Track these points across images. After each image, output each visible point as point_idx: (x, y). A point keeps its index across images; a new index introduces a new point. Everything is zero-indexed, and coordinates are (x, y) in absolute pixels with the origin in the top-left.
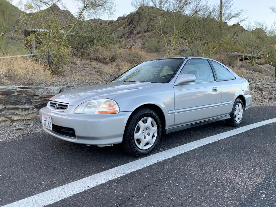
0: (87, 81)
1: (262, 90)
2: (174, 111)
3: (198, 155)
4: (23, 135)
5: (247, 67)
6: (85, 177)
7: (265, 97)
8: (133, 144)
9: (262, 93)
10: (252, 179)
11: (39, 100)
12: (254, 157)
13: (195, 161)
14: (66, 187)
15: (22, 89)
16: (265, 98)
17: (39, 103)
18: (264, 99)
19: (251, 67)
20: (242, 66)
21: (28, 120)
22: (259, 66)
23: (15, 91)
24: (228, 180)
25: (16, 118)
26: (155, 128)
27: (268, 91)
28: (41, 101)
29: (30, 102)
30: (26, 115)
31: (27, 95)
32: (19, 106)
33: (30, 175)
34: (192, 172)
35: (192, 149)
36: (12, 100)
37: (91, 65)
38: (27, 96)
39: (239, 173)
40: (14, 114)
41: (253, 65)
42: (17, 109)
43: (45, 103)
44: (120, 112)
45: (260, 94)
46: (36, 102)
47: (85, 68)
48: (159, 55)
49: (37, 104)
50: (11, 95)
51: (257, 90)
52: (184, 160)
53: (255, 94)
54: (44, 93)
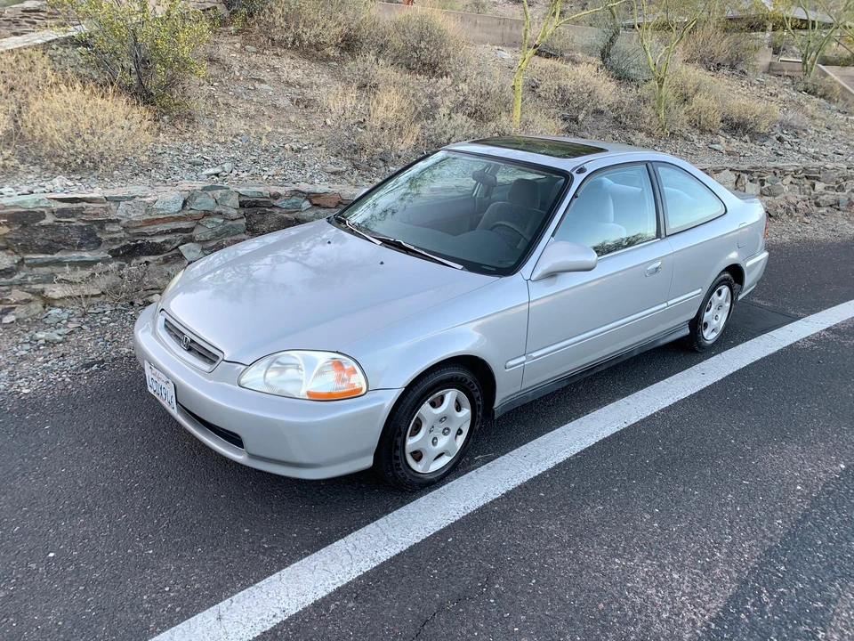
0: (265, 142)
1: (814, 178)
2: (524, 359)
3: (575, 487)
4: (88, 366)
5: (789, 74)
6: (274, 573)
7: (818, 200)
8: (401, 467)
9: (813, 186)
10: (699, 597)
11: (122, 235)
12: (724, 505)
13: (564, 514)
14: (227, 609)
15: (65, 205)
16: (818, 205)
17: (123, 244)
18: (815, 208)
19: (801, 74)
20: (774, 68)
21: (93, 296)
22: (826, 75)
23: (46, 212)
24: (638, 601)
25: (56, 291)
26: (466, 412)
27: (832, 180)
28: (127, 236)
29: (93, 242)
30: (85, 281)
31: (84, 221)
32: (64, 256)
33: (130, 555)
34: (550, 561)
35: (561, 457)
36: (40, 238)
37: (274, 69)
38: (83, 224)
39: (671, 575)
40: (49, 279)
41: (809, 70)
42: (60, 263)
43: (139, 242)
44: (368, 390)
45: (807, 191)
46: (111, 240)
47: (257, 85)
48: (502, 21)
49: (115, 247)
50: (36, 225)
51: (799, 178)
52: (536, 508)
53: (790, 190)
54: (134, 212)
